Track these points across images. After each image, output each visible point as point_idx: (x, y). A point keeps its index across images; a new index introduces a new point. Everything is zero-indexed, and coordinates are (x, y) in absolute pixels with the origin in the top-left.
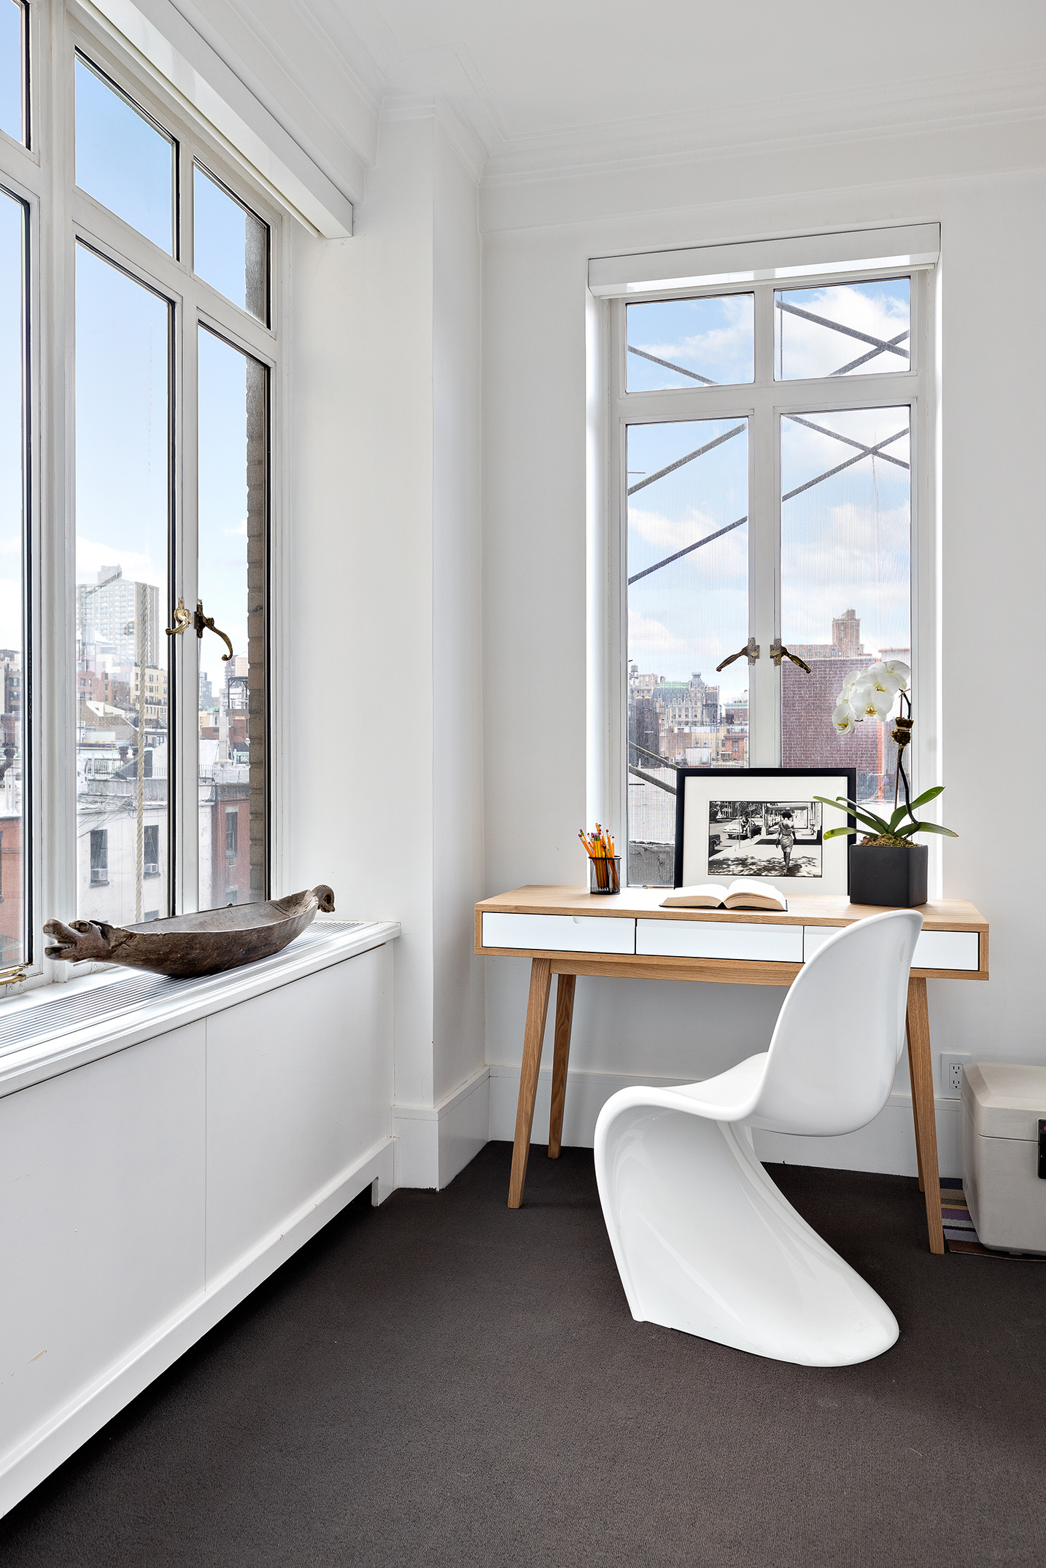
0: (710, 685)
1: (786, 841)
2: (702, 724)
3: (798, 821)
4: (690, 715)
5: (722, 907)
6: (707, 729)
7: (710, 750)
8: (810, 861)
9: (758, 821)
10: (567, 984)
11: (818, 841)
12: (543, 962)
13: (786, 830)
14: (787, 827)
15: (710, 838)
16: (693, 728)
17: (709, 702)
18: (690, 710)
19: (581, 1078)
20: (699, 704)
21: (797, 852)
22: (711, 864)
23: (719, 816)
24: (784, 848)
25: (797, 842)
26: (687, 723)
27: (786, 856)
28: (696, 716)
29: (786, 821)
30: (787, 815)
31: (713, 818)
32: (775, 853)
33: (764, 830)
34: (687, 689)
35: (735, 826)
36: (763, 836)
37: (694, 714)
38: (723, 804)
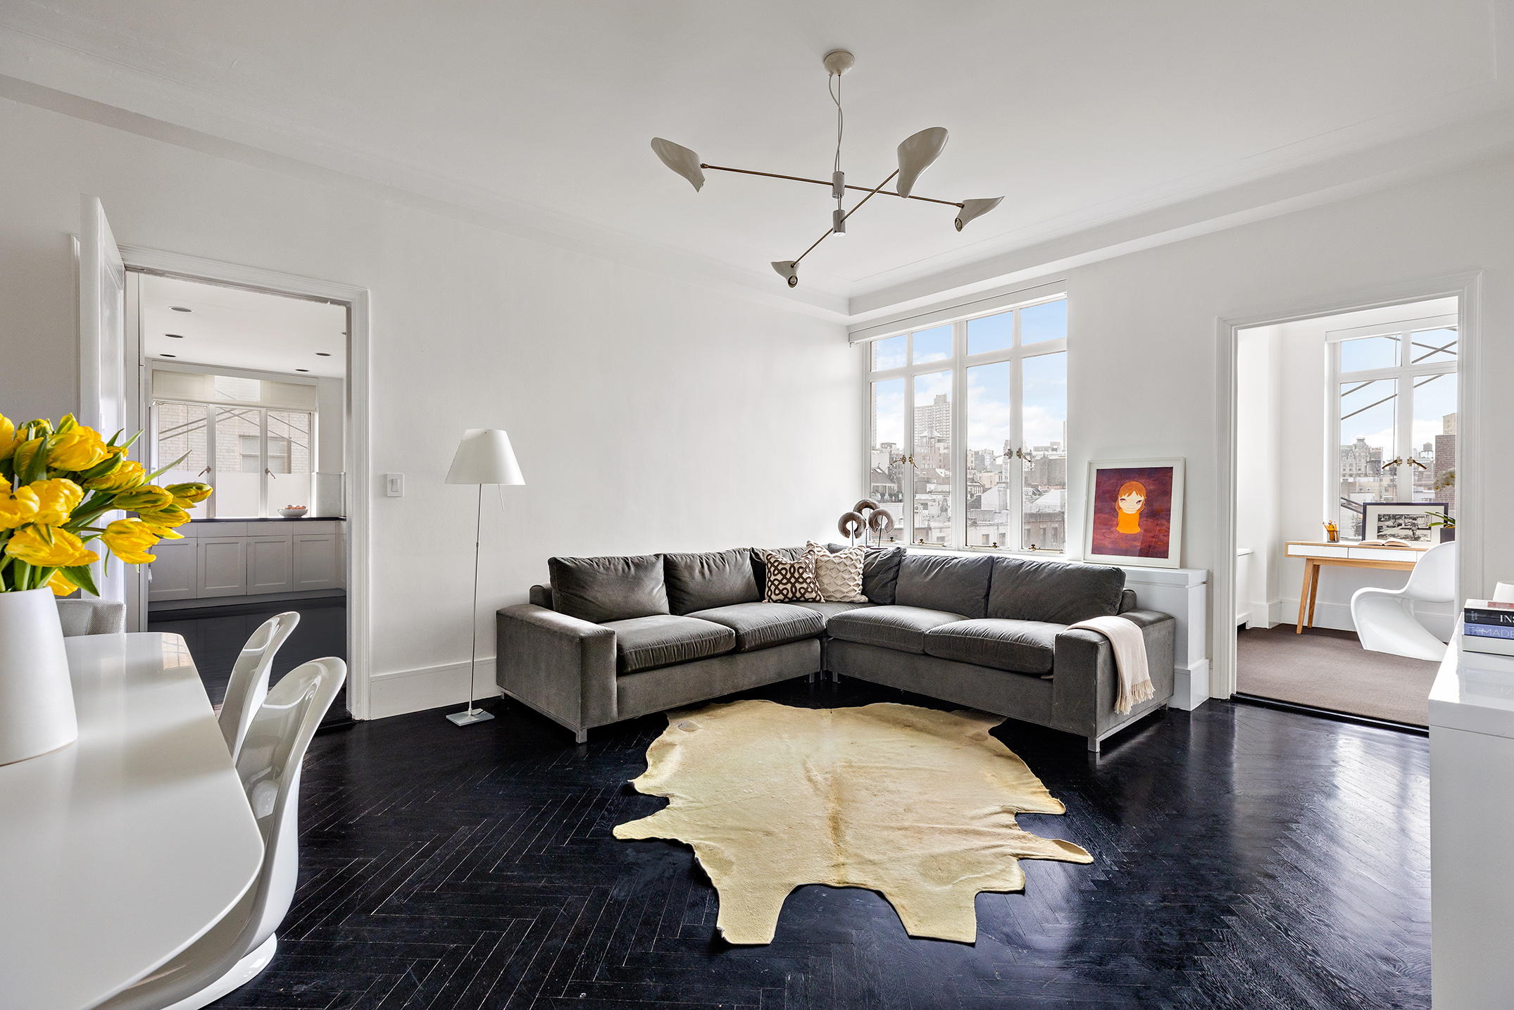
0: (1374, 446)
1: (1413, 528)
2: (1366, 475)
3: (1420, 522)
4: (1354, 469)
5: (1383, 545)
6: (1371, 479)
7: (1374, 495)
8: (1425, 535)
9: (1400, 521)
10: (1316, 569)
11: (1430, 528)
12: (1309, 560)
13: (1414, 525)
14: (1414, 524)
15: (1378, 527)
16: (1358, 479)
17: (1372, 459)
18: (1354, 466)
19: (1321, 605)
20: (1363, 461)
21: (1418, 533)
22: (1378, 536)
23: (1383, 519)
24: (1413, 531)
25: (1418, 529)
26: (1351, 475)
27: (1414, 534)
28: (1360, 470)
29: (1414, 521)
30: (1415, 519)
31: (1380, 520)
32: (1410, 533)
33: (1403, 525)
34: (1352, 450)
35: (1390, 523)
36: (1403, 526)
37: (1358, 468)
38: (1384, 515)
